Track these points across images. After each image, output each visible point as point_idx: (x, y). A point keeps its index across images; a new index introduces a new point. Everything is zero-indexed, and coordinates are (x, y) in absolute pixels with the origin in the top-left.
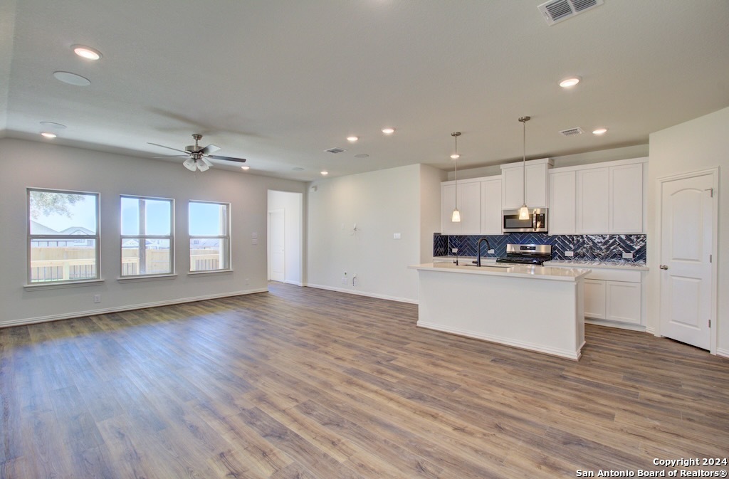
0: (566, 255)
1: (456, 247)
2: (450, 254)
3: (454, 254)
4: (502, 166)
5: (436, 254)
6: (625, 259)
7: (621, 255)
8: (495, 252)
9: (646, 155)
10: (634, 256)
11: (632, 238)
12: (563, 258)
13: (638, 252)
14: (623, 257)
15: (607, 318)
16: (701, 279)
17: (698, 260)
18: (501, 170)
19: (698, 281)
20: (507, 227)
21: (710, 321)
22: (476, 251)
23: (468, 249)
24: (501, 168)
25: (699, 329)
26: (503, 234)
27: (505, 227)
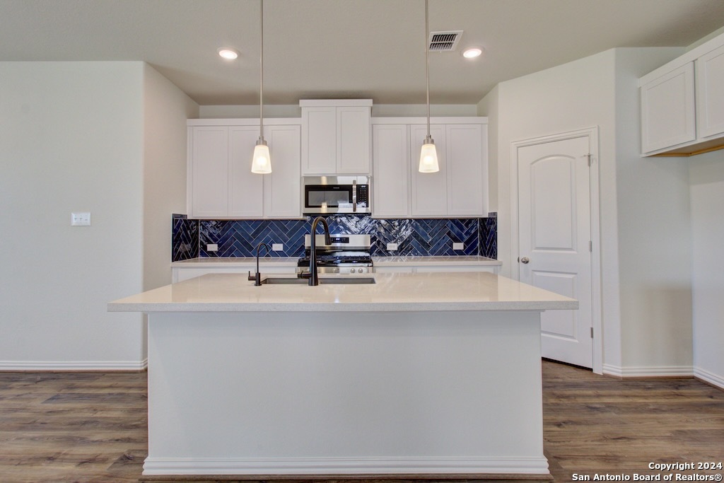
0: (388, 249)
1: (215, 240)
2: (203, 255)
3: (212, 254)
4: (302, 103)
5: (177, 256)
7: (451, 246)
8: (285, 247)
10: (464, 247)
12: (384, 253)
13: (469, 240)
14: (454, 248)
16: (576, 274)
17: (571, 249)
18: (301, 108)
19: (571, 276)
20: (310, 205)
21: (592, 329)
22: (251, 248)
23: (237, 245)
24: (300, 106)
25: (576, 341)
26: (301, 217)
27: (307, 206)
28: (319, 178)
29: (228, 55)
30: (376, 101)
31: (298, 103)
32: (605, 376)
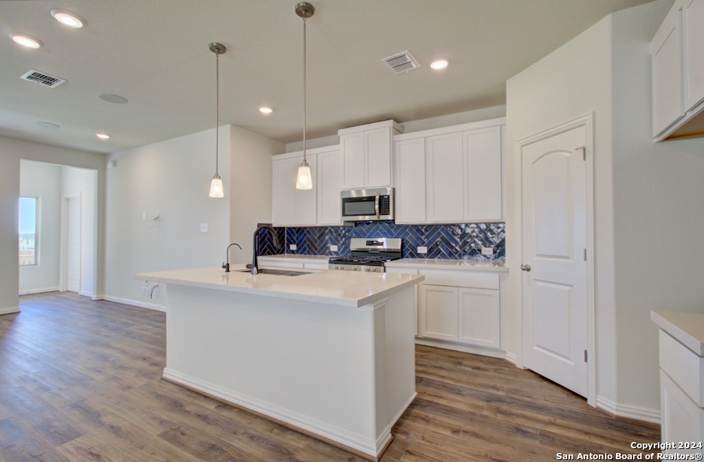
0: (419, 252)
1: (295, 242)
2: (288, 252)
3: (293, 252)
4: (341, 132)
5: (257, 252)
6: (485, 256)
7: (480, 250)
8: (339, 249)
9: (504, 115)
10: (495, 252)
11: (492, 227)
12: (415, 255)
13: (498, 246)
14: (483, 253)
15: (461, 341)
16: (572, 286)
17: (567, 258)
18: (339, 136)
19: (569, 288)
20: (346, 213)
21: (586, 352)
22: (316, 249)
23: (308, 245)
24: (339, 134)
25: (573, 364)
26: (342, 224)
27: (344, 215)
28: (349, 192)
29: (266, 111)
30: (397, 120)
31: (337, 133)
32: (599, 411)
